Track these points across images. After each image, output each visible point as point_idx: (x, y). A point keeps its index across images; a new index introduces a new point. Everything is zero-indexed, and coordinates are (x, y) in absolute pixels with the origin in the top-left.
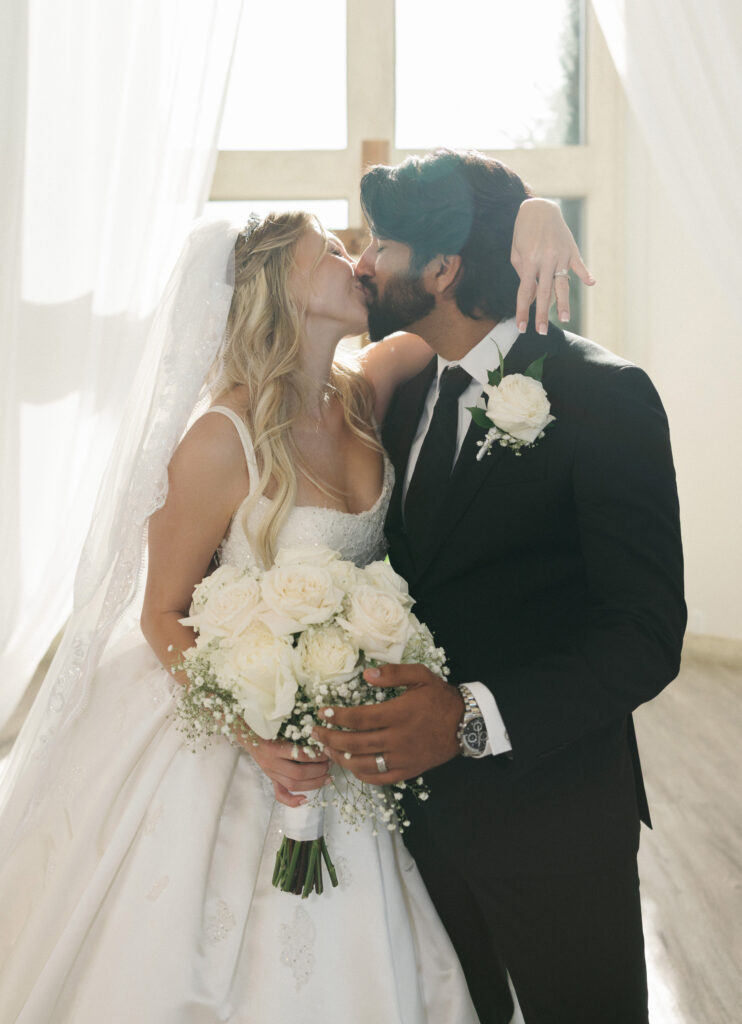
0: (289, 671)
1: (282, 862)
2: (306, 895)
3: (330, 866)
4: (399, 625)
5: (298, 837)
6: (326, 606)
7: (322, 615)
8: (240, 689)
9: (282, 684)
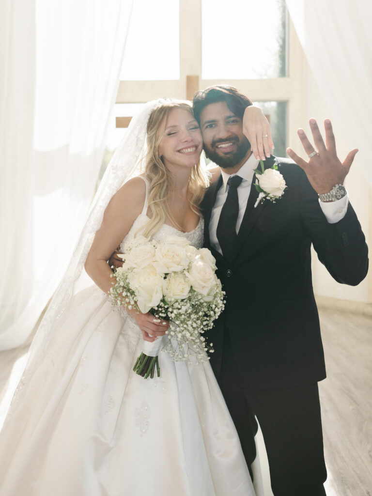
0: (161, 289)
1: (139, 362)
2: (146, 378)
3: (158, 368)
4: (209, 279)
5: (148, 354)
6: (181, 265)
7: (178, 269)
8: (138, 292)
9: (156, 293)
